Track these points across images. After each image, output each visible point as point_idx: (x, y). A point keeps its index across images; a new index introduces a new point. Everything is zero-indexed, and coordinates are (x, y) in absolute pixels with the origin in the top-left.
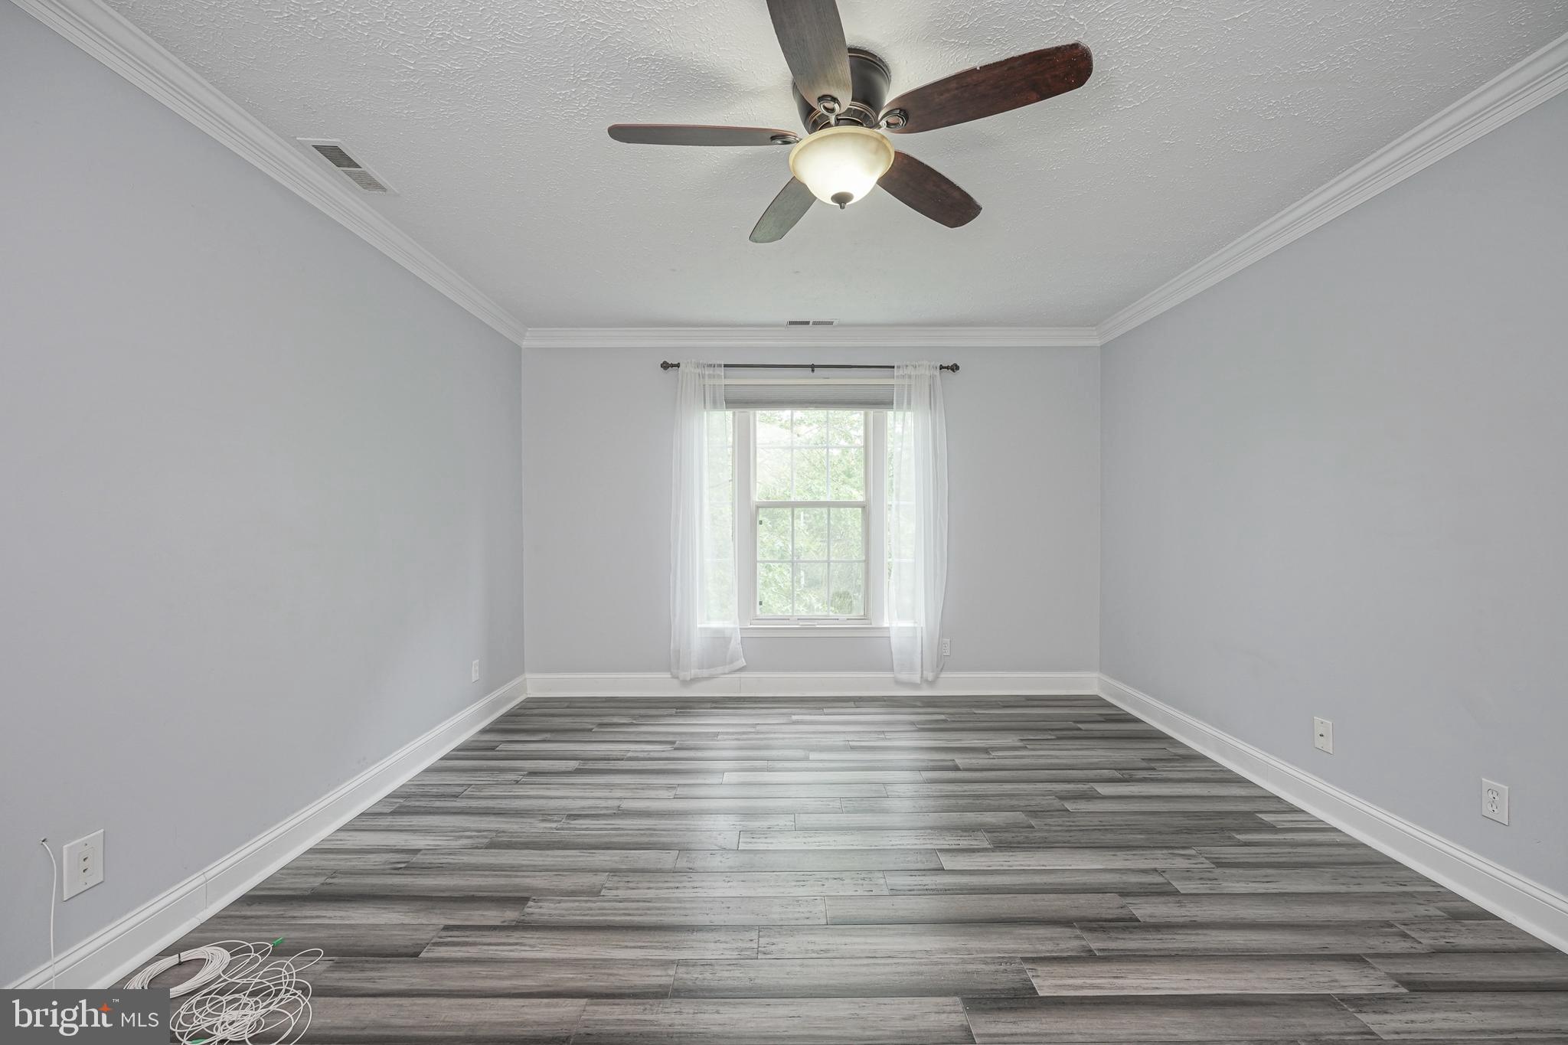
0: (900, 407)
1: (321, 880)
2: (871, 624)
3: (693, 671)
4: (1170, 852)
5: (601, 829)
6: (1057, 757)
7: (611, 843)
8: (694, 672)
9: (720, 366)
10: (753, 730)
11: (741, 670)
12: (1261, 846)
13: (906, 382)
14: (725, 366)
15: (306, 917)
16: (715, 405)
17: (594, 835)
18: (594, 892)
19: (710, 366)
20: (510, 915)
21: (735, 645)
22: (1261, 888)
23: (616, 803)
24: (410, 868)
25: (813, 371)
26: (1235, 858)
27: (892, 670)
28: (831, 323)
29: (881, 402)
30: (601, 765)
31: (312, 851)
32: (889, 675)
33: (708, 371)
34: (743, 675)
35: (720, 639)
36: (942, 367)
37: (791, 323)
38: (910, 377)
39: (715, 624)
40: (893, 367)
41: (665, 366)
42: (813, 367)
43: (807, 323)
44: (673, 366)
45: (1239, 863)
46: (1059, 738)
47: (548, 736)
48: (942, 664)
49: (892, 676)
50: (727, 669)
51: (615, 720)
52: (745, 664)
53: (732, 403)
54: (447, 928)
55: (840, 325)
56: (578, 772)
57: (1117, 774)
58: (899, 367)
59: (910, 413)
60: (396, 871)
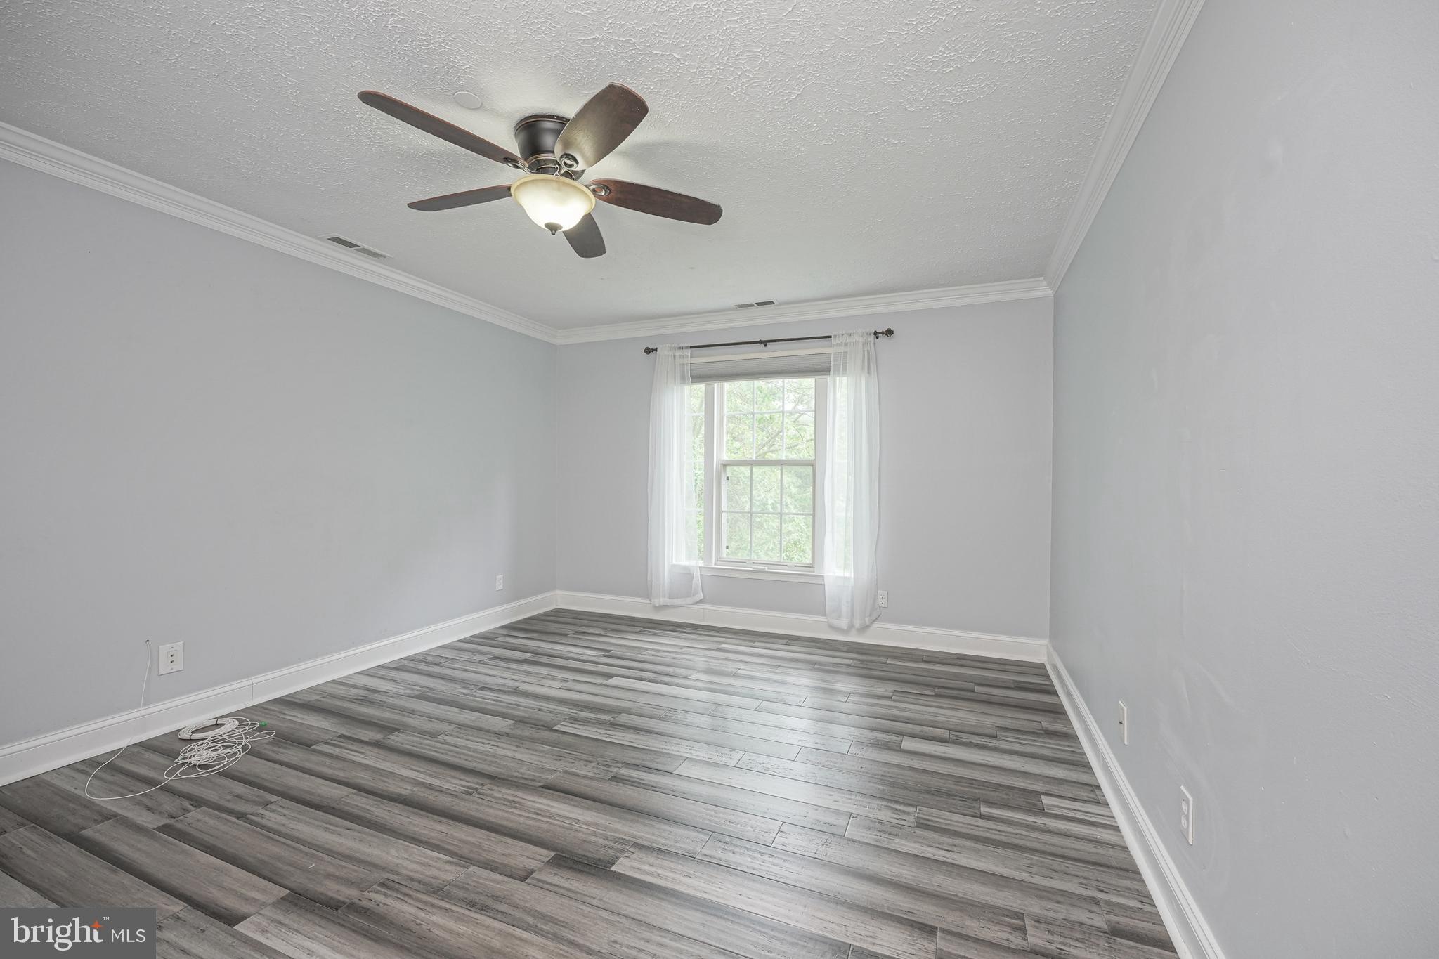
0: (837, 372)
1: (317, 697)
2: (814, 572)
3: (662, 599)
4: (889, 804)
5: (488, 699)
6: (908, 710)
7: (484, 709)
8: (663, 601)
9: (687, 348)
10: (679, 651)
11: (701, 602)
12: (998, 822)
13: (842, 349)
14: (691, 347)
15: (291, 716)
16: (683, 379)
17: (477, 701)
18: (434, 735)
19: (680, 348)
20: (378, 736)
21: (697, 581)
22: (940, 855)
23: (516, 684)
24: (365, 701)
25: (766, 345)
26: (946, 824)
27: (825, 614)
28: (772, 303)
29: (820, 370)
30: (543, 659)
31: (333, 682)
32: (824, 619)
33: (678, 353)
34: (701, 606)
35: (687, 574)
36: (876, 334)
37: (740, 306)
38: (846, 344)
39: (684, 562)
40: (830, 337)
41: (648, 351)
42: (764, 343)
43: (751, 305)
44: (653, 350)
45: (949, 830)
46: (937, 696)
47: (535, 635)
48: (876, 615)
49: (826, 620)
50: (689, 600)
51: (592, 630)
52: (702, 597)
53: (697, 378)
54: (341, 736)
55: (781, 304)
56: (525, 661)
57: (946, 734)
58: (835, 336)
59: (844, 379)
60: (356, 700)
